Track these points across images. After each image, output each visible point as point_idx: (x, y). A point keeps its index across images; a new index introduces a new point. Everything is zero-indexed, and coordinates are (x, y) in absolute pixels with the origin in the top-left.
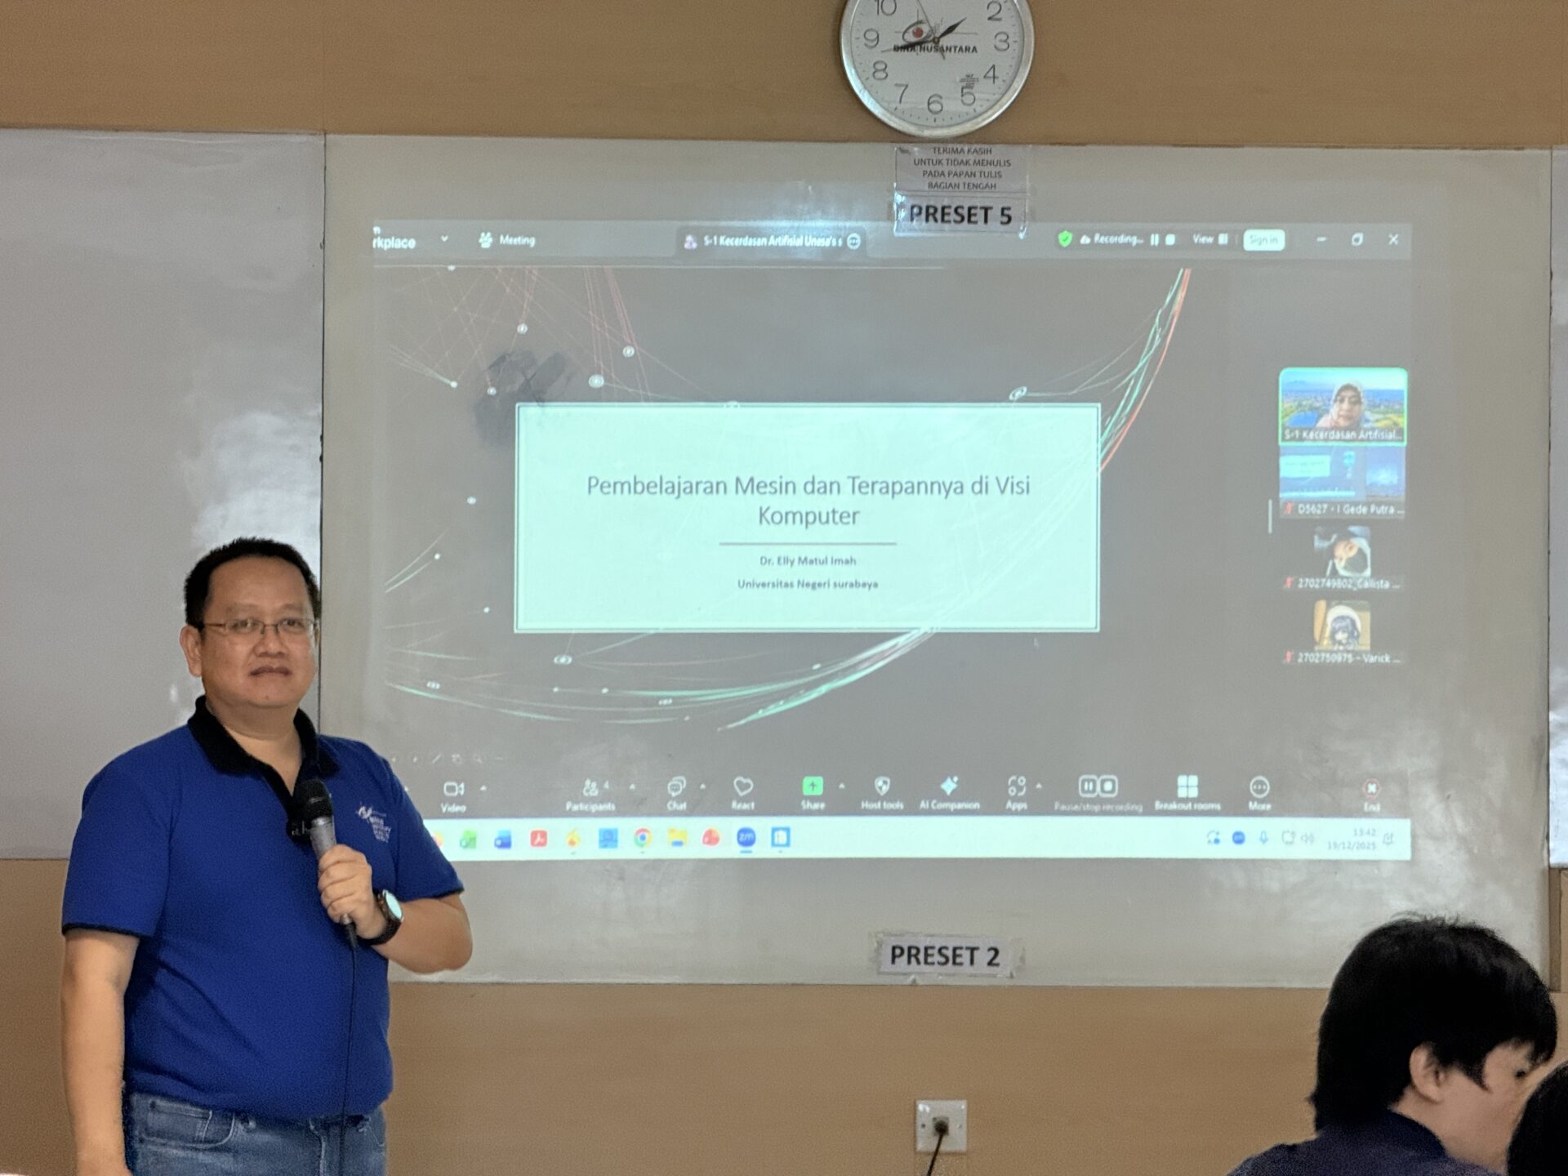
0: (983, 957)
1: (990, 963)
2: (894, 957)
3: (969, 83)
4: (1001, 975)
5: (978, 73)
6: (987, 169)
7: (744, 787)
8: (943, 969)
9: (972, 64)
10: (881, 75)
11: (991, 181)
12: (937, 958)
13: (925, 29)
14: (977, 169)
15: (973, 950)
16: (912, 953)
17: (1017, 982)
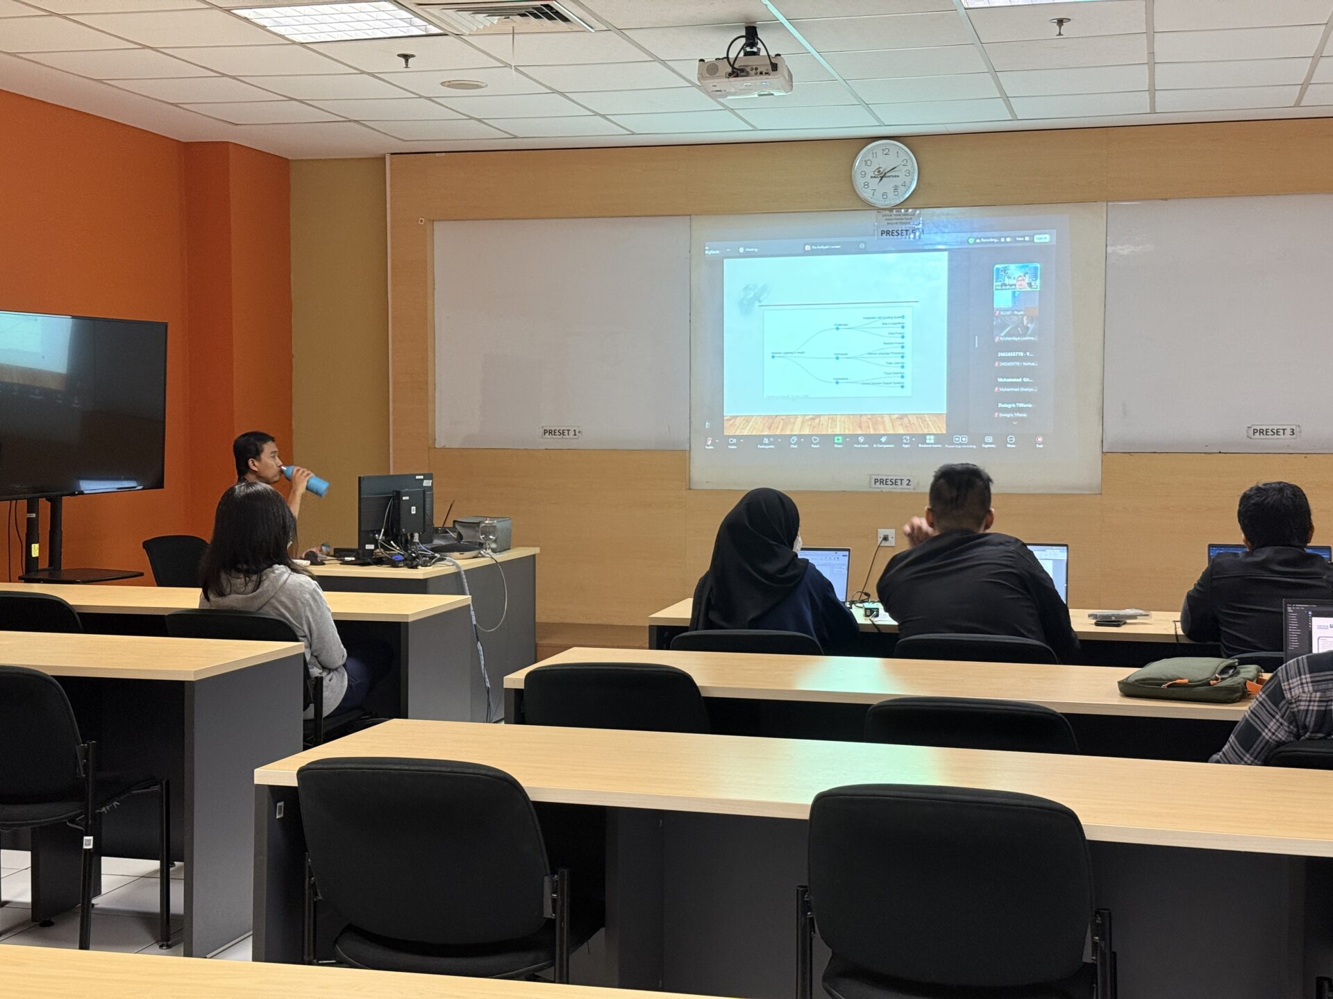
0: (905, 482)
1: (907, 485)
2: (875, 482)
3: (896, 188)
4: (910, 489)
5: (899, 184)
6: (907, 217)
7: (816, 440)
8: (892, 486)
9: (898, 181)
10: (866, 186)
11: (908, 221)
12: (890, 483)
13: (881, 170)
14: (904, 217)
15: (901, 480)
16: (881, 481)
17: (916, 491)
